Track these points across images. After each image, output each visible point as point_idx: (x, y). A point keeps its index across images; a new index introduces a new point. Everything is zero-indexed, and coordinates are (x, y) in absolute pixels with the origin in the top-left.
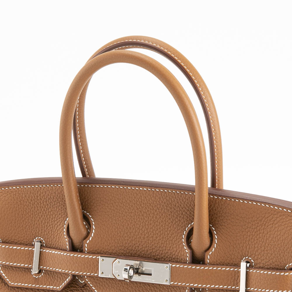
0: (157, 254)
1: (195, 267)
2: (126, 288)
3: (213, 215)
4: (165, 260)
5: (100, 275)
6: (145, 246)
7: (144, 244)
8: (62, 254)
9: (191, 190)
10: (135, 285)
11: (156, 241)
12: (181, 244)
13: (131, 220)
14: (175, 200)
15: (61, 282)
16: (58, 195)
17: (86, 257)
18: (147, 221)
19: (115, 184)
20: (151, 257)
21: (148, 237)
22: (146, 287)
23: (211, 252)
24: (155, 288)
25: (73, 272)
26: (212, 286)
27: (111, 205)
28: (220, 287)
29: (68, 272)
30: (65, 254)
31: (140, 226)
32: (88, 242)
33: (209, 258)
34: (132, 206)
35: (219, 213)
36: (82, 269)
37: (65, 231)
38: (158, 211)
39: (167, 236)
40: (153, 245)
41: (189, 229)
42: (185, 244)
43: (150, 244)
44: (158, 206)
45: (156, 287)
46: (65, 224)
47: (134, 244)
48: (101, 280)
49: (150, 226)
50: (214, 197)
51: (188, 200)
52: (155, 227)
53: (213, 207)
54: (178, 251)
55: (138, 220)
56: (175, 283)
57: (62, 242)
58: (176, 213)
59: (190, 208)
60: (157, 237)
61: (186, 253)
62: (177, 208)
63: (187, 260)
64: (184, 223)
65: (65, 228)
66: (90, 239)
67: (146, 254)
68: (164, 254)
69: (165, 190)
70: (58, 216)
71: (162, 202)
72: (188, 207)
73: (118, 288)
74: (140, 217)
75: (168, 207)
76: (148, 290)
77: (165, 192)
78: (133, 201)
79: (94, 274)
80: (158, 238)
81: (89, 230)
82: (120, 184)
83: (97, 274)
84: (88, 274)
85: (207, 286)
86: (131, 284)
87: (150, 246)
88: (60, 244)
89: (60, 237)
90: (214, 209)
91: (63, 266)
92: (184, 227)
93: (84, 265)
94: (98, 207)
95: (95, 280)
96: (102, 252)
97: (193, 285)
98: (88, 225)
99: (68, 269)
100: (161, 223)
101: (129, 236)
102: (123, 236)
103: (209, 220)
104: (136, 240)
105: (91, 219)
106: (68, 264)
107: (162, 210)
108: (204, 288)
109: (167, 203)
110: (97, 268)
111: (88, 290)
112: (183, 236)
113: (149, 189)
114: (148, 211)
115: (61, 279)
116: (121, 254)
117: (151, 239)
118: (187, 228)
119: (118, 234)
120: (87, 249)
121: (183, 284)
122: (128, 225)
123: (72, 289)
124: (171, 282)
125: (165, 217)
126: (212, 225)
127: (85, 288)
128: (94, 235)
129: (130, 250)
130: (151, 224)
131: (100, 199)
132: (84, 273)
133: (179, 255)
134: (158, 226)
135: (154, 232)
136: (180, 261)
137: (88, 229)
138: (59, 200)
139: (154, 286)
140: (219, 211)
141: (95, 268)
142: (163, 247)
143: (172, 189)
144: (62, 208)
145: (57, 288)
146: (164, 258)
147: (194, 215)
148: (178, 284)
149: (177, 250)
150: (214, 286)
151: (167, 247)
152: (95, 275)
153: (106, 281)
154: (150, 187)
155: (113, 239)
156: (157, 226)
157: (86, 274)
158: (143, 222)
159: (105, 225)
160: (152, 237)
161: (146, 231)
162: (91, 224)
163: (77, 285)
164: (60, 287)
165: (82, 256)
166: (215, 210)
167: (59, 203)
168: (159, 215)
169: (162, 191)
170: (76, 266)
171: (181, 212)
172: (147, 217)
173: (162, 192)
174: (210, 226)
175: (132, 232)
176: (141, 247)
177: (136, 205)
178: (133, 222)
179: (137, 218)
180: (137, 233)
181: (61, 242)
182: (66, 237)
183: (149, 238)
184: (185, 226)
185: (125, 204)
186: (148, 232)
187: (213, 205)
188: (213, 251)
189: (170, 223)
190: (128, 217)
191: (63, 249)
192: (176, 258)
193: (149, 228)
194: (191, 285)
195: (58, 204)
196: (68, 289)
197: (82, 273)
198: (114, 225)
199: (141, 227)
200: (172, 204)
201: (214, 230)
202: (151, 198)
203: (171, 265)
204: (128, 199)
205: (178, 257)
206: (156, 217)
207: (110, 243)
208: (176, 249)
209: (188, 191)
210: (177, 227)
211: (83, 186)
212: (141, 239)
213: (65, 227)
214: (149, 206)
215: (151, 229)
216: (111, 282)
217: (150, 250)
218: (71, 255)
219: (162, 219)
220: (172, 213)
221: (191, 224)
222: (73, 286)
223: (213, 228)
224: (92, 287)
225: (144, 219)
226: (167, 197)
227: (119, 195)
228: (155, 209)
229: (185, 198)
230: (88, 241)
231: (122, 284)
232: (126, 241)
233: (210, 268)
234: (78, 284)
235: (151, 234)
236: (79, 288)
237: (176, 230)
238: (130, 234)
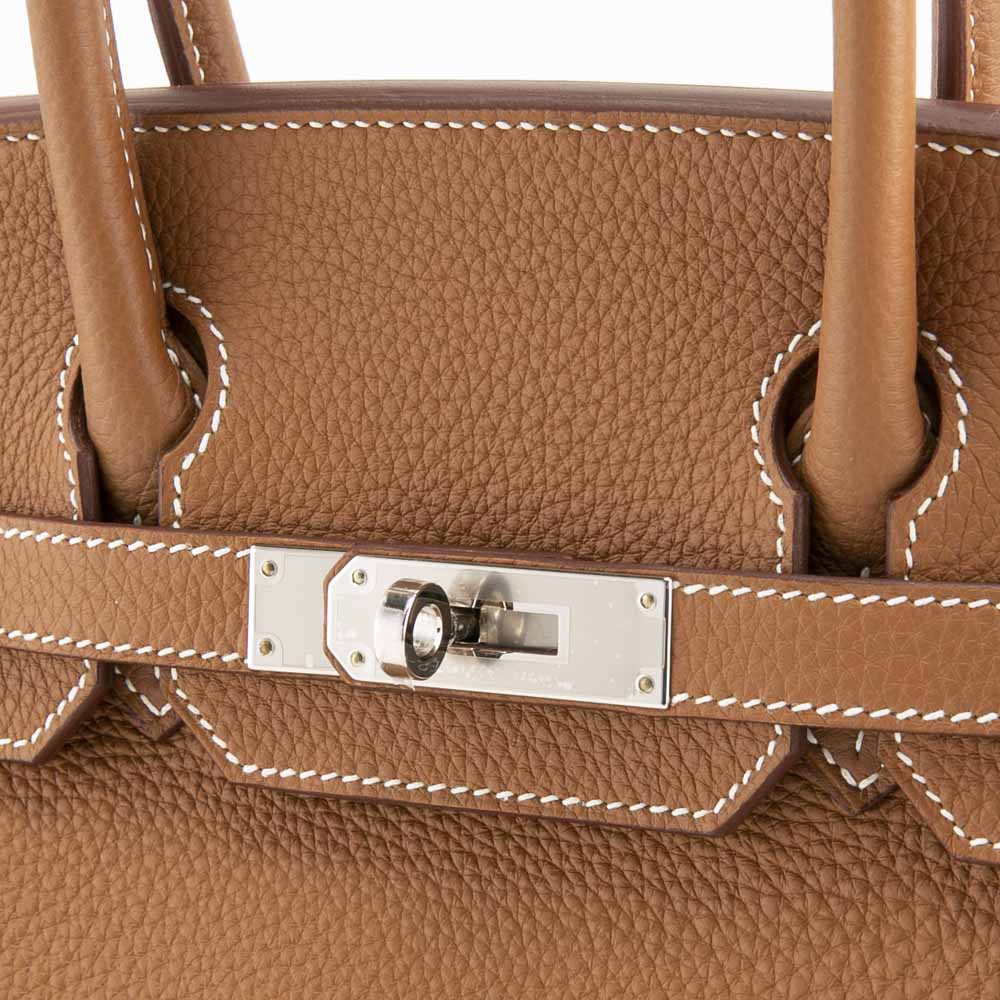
0: (592, 528)
1: (822, 595)
2: (407, 738)
3: (941, 270)
4: (638, 560)
5: (255, 661)
6: (521, 483)
7: (517, 469)
8: (40, 538)
9: (808, 112)
10: (462, 718)
11: (587, 448)
12: (741, 459)
13: (440, 322)
14: (709, 183)
15: (40, 708)
16: (29, 196)
17: (173, 550)
18: (539, 327)
19: (350, 106)
20: (556, 547)
21: (541, 424)
22: (523, 728)
23: (928, 501)
24: (578, 737)
25: (100, 646)
26: (928, 711)
27: (327, 235)
28: (981, 720)
29: (74, 643)
30: (57, 540)
31: (493, 360)
32: (186, 465)
33: (913, 537)
34: (448, 237)
35: (985, 253)
36: (149, 626)
37: (60, 404)
38: (601, 256)
39: (659, 413)
40: (568, 474)
41: (791, 366)
42: (764, 457)
43: (554, 469)
44: (607, 228)
45: (589, 732)
46: (65, 367)
47: (460, 474)
48: (264, 691)
49: (552, 358)
50: (950, 149)
51: (785, 177)
52: (583, 361)
53: (946, 216)
54: (720, 503)
55: (483, 319)
56: (699, 701)
57: (44, 470)
58: (712, 268)
59: (801, 227)
60: (594, 424)
61: (770, 512)
62: (720, 234)
63: (775, 552)
64: (761, 330)
65: (61, 389)
66: (202, 448)
67: (526, 533)
68: (636, 526)
69: (648, 128)
70: (24, 323)
71: (630, 201)
72: (787, 222)
73: (359, 740)
74: (496, 307)
75: (664, 233)
76: (535, 751)
77: (646, 139)
78: (455, 207)
79: (219, 657)
80: (604, 428)
81: (196, 397)
82: (379, 105)
83: (235, 656)
84: (183, 655)
85: (901, 716)
86: (437, 714)
87: (551, 480)
88: (33, 487)
89: (36, 446)
90: (954, 226)
91: (46, 613)
92: (758, 355)
93: (160, 600)
94: (248, 252)
95: (231, 693)
96: (268, 525)
97: (807, 706)
98: (195, 366)
99: (75, 628)
100: (618, 332)
101: (432, 421)
102: (396, 425)
103: (919, 303)
104: (468, 445)
105: (212, 327)
106: (72, 601)
107: (627, 248)
108: (877, 727)
109: (655, 205)
110: (238, 617)
111: (193, 757)
112: (756, 405)
113: (548, 126)
114: (544, 261)
115: (40, 691)
116: (377, 534)
117: (560, 436)
118: (780, 357)
119: (363, 411)
120: (184, 510)
121: (747, 705)
122: (426, 354)
123: (100, 753)
124: (671, 696)
125: (644, 295)
126: (936, 334)
127: (179, 744)
128: (222, 421)
129: (432, 510)
130: (558, 344)
131: (258, 202)
132: (164, 647)
133: (730, 526)
134: (602, 354)
135: (578, 389)
136: (732, 562)
137: (194, 391)
138: (32, 223)
139: (570, 723)
140: (984, 236)
141: (225, 615)
142: (631, 481)
143: (689, 117)
144: (46, 271)
145: (17, 744)
146: (634, 547)
147: (820, 275)
148: (715, 702)
149: (713, 498)
150: (940, 714)
151: (656, 483)
152: (227, 658)
153: (290, 698)
154: (554, 108)
155: (335, 442)
156: (595, 352)
157: (176, 654)
158: (510, 331)
159: (286, 361)
160: (568, 422)
161: (528, 390)
162: (209, 356)
163: (135, 730)
164: (34, 738)
165: (152, 549)
166: (961, 232)
167: (34, 241)
168: (610, 286)
169: (629, 129)
170: (117, 606)
171: (741, 257)
172: (538, 303)
173: (630, 141)
174: (923, 340)
175: (447, 399)
176: (501, 486)
177: (472, 229)
178: (451, 332)
179: (479, 308)
180: (475, 405)
181: (38, 475)
182: (63, 440)
183: (546, 430)
184: (765, 344)
185: (405, 227)
186: (542, 395)
187: (947, 199)
188: (940, 493)
189: (673, 332)
190: (423, 304)
191: (51, 513)
192: (706, 545)
193: (549, 368)
194: (797, 708)
195: (27, 251)
196: (79, 751)
197: (148, 649)
198: (344, 362)
199: (502, 364)
200: (690, 207)
201: (951, 365)
202: (565, 179)
203: (677, 584)
204: (422, 195)
205: (723, 540)
206: (591, 301)
207: (316, 471)
208: (708, 491)
209: (789, 118)
210: (719, 353)
211: (164, 130)
212: (497, 441)
213: (63, 385)
214: (547, 227)
215: (557, 373)
216: (319, 702)
217: (552, 503)
218: (91, 544)
219: (625, 308)
220: (686, 265)
221: (805, 334)
222: (109, 737)
223: (941, 350)
224: (212, 733)
225: (519, 312)
226: (658, 167)
227: (373, 174)
228: (583, 245)
229: (771, 168)
230: (189, 459)
231: (384, 712)
232: (410, 453)
233: (919, 603)
234: (136, 723)
235: (558, 404)
236: (140, 744)
237: (712, 370)
238: (436, 412)
